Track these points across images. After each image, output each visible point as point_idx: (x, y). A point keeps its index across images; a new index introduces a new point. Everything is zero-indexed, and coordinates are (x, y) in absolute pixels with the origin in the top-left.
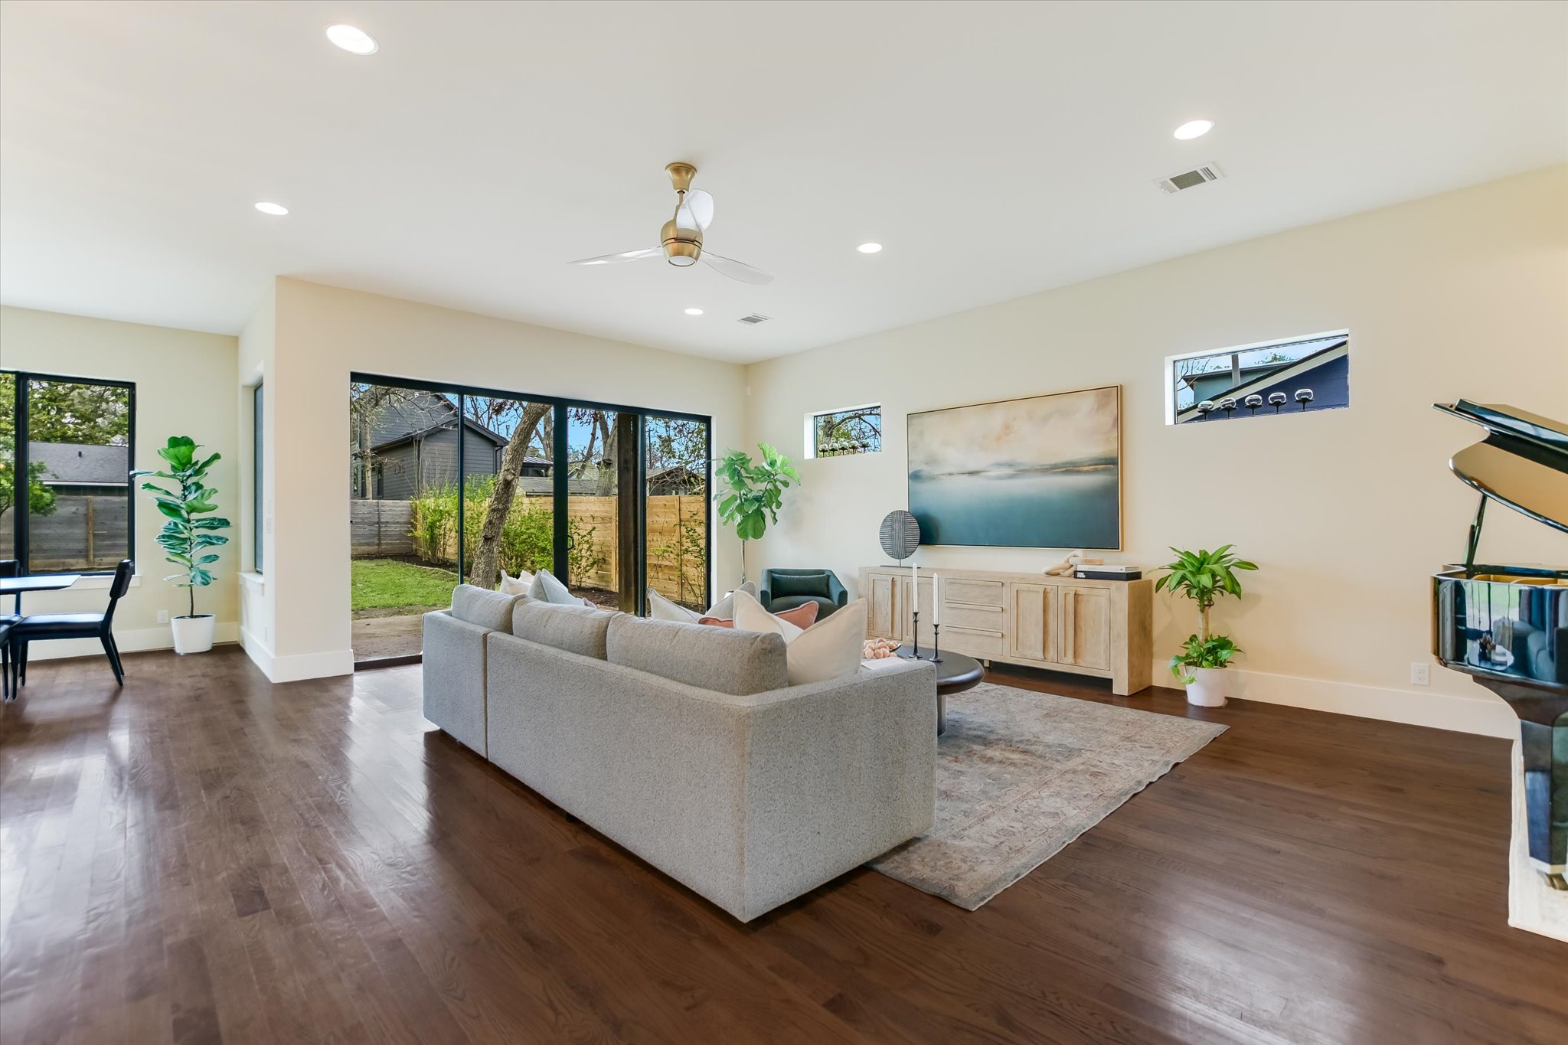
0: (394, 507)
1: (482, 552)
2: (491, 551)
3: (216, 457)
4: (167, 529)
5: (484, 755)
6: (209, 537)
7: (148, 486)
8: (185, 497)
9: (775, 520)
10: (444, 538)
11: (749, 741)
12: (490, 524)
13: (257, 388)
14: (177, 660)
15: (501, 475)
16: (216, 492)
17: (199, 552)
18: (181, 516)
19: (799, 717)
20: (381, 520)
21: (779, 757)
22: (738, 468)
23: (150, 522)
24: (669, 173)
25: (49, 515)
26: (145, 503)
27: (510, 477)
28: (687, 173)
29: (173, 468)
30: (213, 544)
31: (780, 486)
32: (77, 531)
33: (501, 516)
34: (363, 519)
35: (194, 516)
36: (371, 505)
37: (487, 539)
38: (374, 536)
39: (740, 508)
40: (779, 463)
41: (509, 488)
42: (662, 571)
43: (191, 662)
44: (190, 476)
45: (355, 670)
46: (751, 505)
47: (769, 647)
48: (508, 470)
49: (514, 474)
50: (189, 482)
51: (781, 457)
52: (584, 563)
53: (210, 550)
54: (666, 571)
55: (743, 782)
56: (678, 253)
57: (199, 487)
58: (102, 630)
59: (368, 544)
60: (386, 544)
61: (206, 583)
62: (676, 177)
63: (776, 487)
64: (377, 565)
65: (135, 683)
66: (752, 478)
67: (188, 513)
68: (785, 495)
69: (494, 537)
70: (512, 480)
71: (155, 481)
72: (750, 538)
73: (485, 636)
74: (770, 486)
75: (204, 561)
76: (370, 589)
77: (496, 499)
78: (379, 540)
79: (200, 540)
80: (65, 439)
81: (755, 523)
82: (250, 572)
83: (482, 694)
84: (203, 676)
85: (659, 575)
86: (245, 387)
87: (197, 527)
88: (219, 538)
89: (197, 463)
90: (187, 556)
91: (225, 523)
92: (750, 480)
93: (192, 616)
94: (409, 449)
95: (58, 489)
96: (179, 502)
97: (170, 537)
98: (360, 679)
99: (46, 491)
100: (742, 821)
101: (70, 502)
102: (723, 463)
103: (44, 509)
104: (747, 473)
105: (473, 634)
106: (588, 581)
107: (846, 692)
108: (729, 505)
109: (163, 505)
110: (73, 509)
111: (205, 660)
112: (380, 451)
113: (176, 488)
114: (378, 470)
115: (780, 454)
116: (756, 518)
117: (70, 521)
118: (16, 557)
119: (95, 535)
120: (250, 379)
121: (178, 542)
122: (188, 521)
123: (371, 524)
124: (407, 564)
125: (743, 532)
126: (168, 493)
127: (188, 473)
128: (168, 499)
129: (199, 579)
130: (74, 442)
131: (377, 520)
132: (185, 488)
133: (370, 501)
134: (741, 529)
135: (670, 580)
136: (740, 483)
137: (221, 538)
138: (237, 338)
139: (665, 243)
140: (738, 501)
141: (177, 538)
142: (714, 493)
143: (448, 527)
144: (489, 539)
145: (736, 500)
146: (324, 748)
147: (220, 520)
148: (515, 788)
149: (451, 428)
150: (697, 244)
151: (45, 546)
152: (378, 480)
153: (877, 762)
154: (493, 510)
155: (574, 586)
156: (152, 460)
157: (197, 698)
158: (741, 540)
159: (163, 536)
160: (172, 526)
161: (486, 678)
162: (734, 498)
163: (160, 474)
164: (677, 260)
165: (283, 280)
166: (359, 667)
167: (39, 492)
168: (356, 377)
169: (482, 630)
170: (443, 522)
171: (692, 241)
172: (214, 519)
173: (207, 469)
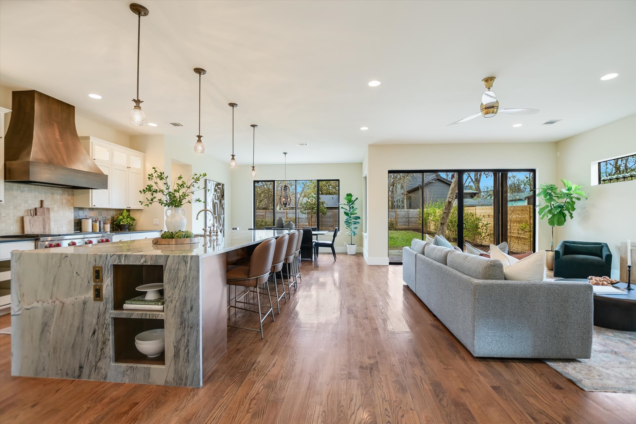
0: (413, 212)
1: (440, 229)
2: (443, 229)
3: (357, 199)
4: (346, 220)
5: (415, 293)
6: (355, 222)
7: (342, 208)
8: (350, 210)
9: (572, 217)
10: (430, 223)
11: (477, 294)
12: (443, 218)
13: (366, 177)
14: (348, 256)
15: (447, 199)
16: (357, 209)
17: (353, 226)
18: (349, 216)
19: (502, 291)
20: (409, 217)
21: (491, 303)
22: (550, 192)
23: (343, 218)
24: (483, 82)
25: (326, 215)
26: (342, 211)
27: (450, 200)
28: (491, 81)
29: (348, 203)
30: (356, 224)
31: (574, 200)
32: (331, 220)
33: (447, 215)
34: (403, 216)
35: (352, 216)
36: (406, 211)
37: (442, 224)
38: (406, 222)
39: (550, 212)
40: (573, 189)
41: (450, 204)
42: (521, 240)
43: (351, 257)
44: (351, 204)
45: (389, 264)
46: (557, 210)
47: (493, 265)
48: (450, 197)
49: (452, 199)
50: (351, 206)
51: (575, 185)
52: (483, 235)
53: (356, 226)
54: (522, 240)
55: (475, 308)
56: (487, 113)
57: (353, 207)
58: (331, 246)
59: (405, 225)
60: (411, 225)
61: (354, 235)
62: (486, 83)
63: (572, 201)
64: (407, 233)
65: (338, 260)
66: (558, 197)
67: (351, 215)
68: (577, 204)
69: (444, 223)
70: (451, 201)
71: (344, 206)
72: (556, 225)
73: (416, 254)
74: (568, 200)
75: (354, 229)
76: (403, 241)
77: (445, 209)
78: (409, 223)
79: (353, 223)
80: (330, 194)
81: (559, 218)
82: (365, 232)
83: (415, 273)
84: (353, 261)
85: (519, 242)
86: (364, 177)
87: (352, 219)
88: (357, 222)
89: (353, 201)
90: (350, 227)
91: (359, 218)
92: (556, 198)
93: (351, 244)
94: (418, 191)
95: (328, 208)
96: (349, 212)
97: (346, 222)
98: (391, 267)
99: (325, 209)
100: (474, 321)
101: (330, 212)
102: (541, 190)
103: (324, 214)
104: (555, 194)
105: (413, 254)
106: (485, 242)
107: (529, 286)
108: (544, 210)
109: (345, 213)
110: (330, 214)
111: (354, 257)
112: (409, 192)
113: (348, 208)
114: (409, 198)
115: (573, 184)
116: (559, 216)
117: (330, 217)
118: (317, 226)
119: (335, 221)
120: (364, 176)
121: (348, 223)
122: (351, 217)
123: (406, 218)
124: (417, 232)
125: (551, 222)
126: (346, 209)
127: (350, 204)
128: (346, 211)
129: (353, 234)
130: (331, 195)
131: (407, 217)
132: (350, 208)
133: (406, 210)
134: (550, 221)
135: (525, 244)
136: (551, 199)
137: (358, 222)
138: (362, 163)
139: (482, 110)
140: (550, 208)
141: (348, 222)
142: (537, 203)
143: (431, 219)
144: (443, 224)
145: (548, 207)
146: (375, 283)
147: (358, 217)
148: (422, 304)
149: (434, 181)
150: (496, 107)
151: (325, 224)
152: (410, 202)
153: (548, 319)
154: (444, 213)
155: (478, 244)
156: (343, 201)
157: (350, 266)
158: (551, 226)
159: (345, 222)
160: (347, 219)
161: (416, 268)
162: (547, 206)
163: (344, 204)
164: (487, 116)
165: (370, 146)
166: (390, 263)
167: (324, 209)
168: (390, 172)
169: (415, 253)
170: (429, 217)
171: (493, 107)
172: (356, 217)
173: (355, 202)
